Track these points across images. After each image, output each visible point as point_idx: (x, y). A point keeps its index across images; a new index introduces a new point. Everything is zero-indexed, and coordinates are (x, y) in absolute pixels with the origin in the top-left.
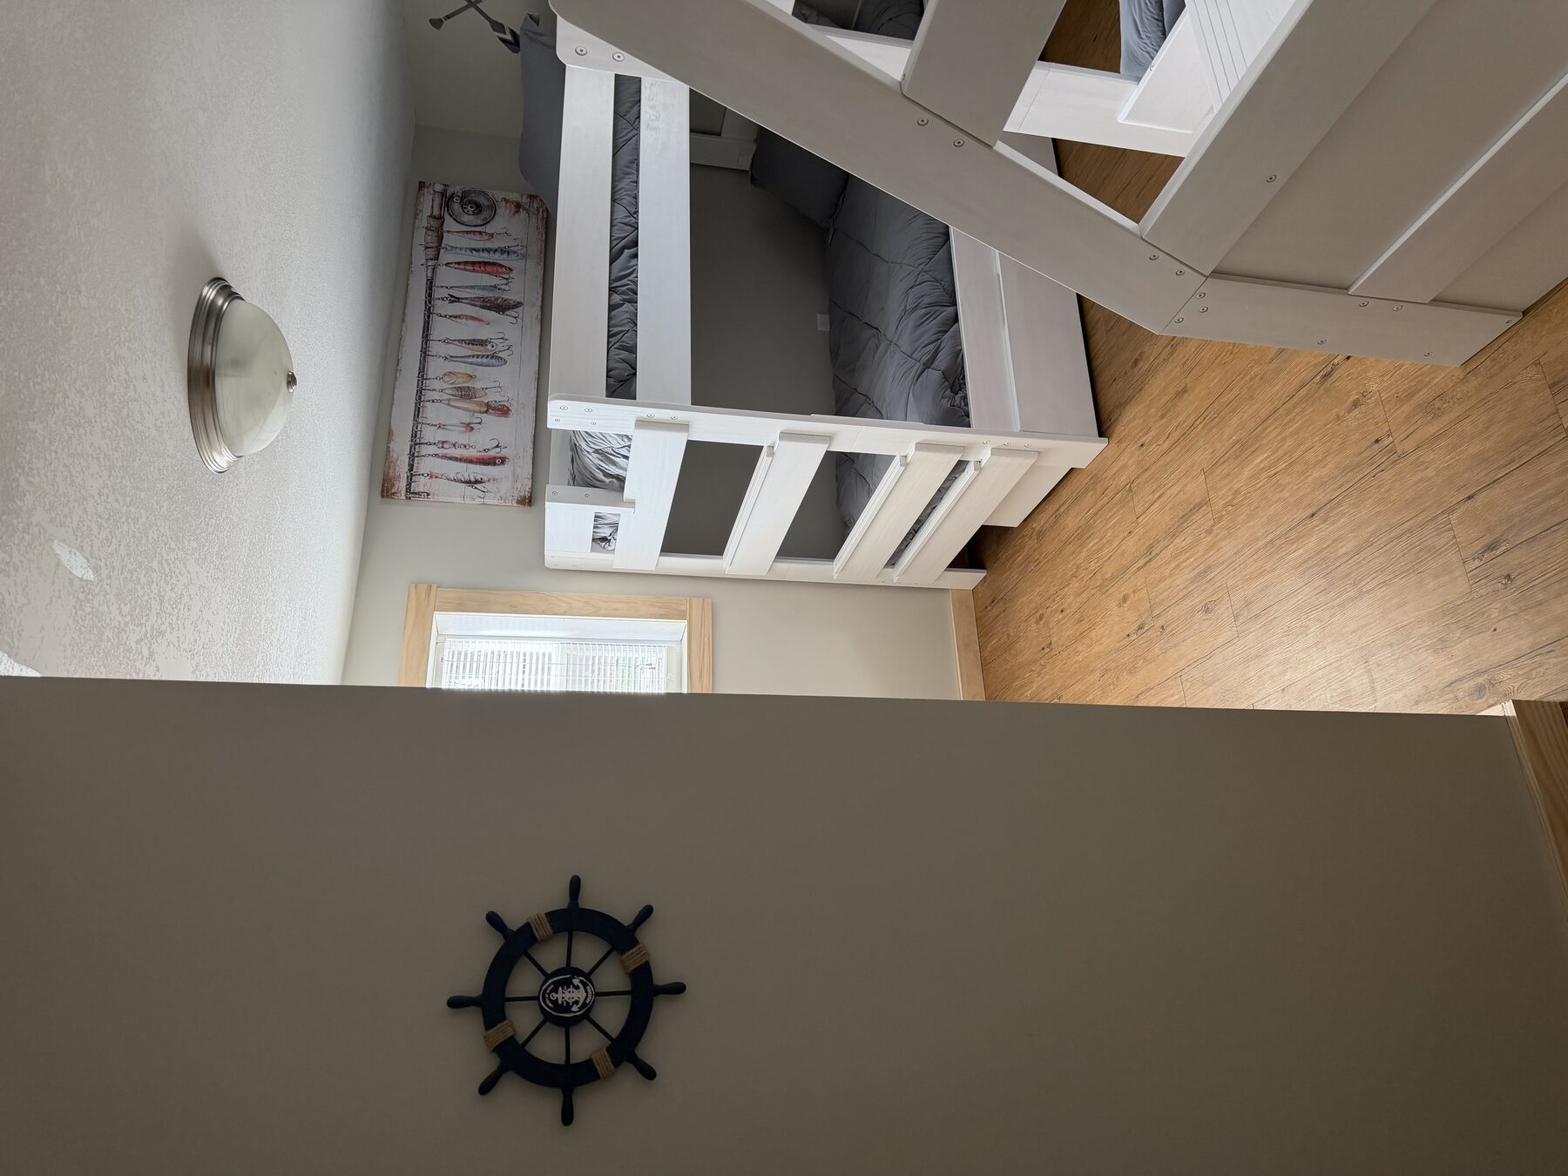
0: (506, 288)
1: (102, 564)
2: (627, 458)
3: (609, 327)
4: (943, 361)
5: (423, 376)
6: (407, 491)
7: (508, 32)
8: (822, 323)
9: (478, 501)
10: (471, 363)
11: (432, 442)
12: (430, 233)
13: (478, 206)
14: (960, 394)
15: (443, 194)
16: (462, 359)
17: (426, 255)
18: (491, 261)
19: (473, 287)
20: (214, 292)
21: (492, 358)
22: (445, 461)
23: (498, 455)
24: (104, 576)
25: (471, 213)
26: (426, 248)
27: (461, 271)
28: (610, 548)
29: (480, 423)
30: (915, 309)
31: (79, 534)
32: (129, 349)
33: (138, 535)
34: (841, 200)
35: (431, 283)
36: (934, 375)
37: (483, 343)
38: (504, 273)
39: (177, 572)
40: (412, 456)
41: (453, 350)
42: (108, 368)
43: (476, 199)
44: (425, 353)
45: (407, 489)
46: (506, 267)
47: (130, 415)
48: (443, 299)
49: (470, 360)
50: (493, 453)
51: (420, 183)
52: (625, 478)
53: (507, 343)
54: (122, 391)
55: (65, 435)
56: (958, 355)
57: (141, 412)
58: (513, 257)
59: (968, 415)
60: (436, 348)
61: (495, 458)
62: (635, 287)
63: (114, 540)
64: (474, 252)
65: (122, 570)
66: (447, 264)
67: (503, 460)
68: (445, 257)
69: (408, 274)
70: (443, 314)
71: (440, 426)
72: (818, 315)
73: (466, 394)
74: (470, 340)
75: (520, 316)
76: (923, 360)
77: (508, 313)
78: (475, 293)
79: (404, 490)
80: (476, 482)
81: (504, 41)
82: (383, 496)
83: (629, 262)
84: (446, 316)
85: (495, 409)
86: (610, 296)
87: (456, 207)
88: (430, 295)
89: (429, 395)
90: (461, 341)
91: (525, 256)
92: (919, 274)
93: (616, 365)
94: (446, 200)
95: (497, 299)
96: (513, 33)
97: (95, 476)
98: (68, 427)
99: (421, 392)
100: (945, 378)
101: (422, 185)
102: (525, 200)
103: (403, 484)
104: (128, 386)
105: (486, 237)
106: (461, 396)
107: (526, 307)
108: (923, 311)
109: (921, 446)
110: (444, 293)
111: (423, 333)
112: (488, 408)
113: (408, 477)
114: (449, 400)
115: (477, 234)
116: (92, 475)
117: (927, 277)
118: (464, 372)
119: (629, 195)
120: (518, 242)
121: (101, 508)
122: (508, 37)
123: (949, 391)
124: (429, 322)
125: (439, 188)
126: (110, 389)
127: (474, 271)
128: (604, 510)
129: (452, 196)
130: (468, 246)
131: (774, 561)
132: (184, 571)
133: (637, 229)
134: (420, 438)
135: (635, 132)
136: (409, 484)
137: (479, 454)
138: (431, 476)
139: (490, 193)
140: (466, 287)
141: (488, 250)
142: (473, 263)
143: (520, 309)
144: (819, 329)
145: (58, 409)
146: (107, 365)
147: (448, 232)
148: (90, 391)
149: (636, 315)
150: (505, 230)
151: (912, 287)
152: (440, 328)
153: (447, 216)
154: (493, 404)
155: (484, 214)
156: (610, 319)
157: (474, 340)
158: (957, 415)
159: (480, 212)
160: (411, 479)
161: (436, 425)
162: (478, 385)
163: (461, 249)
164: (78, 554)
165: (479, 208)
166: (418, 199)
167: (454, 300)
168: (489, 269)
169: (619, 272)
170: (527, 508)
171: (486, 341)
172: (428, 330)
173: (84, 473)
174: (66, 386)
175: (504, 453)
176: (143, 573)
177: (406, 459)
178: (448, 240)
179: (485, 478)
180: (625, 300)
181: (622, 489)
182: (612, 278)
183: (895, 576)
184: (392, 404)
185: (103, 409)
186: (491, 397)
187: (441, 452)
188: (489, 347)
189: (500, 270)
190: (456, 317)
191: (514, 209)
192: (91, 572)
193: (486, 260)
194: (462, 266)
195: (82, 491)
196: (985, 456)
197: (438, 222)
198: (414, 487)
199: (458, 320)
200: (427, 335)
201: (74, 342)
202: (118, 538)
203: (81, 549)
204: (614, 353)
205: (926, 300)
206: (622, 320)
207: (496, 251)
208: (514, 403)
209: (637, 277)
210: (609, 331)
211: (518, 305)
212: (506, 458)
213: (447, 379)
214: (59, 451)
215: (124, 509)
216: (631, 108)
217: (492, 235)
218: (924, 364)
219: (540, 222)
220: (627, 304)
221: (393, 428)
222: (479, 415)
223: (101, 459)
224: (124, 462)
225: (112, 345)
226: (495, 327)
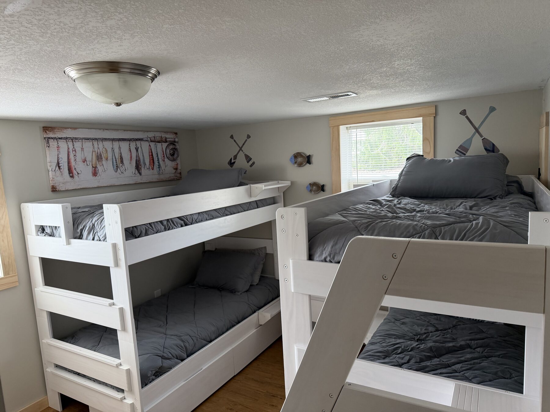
0: (146, 169)
1: (16, 18)
2: (93, 239)
3: (153, 222)
4: (167, 363)
5: (103, 140)
6: (48, 138)
7: (234, 161)
8: (157, 293)
9: (50, 169)
10: (113, 159)
11: (75, 146)
12: (160, 138)
13: (173, 154)
14: (154, 377)
15: (175, 141)
16: (113, 155)
17: (152, 137)
18: (155, 162)
19: (143, 156)
20: (154, 73)
21: (117, 166)
22: (67, 153)
23: (74, 174)
24: (6, 18)
25: (170, 152)
26: (154, 137)
27: (148, 151)
28: (39, 234)
29: (87, 165)
30: (183, 341)
31: (37, 10)
32: (137, 41)
33: (32, 36)
34: (206, 287)
35: (142, 140)
36: (159, 362)
37: (122, 162)
38: (151, 166)
39: (7, 51)
40: (66, 138)
41: (117, 151)
42: (130, 32)
43: (175, 154)
44: (113, 140)
45: (49, 137)
46: (154, 167)
47: (103, 39)
48: (136, 145)
49: (114, 158)
50: (74, 172)
51: (177, 133)
52: (81, 239)
53: (124, 172)
54: (117, 37)
55: (99, 10)
56: (170, 368)
57: (103, 43)
58: (158, 169)
59: (146, 385)
60: (116, 144)
61: (72, 173)
62: (171, 229)
63: (31, 25)
64: (156, 155)
65: (10, 27)
66: (150, 145)
67: (72, 177)
68: (152, 144)
69: (143, 131)
70: (130, 145)
71: (82, 149)
72: (160, 290)
73: (99, 158)
74: (122, 157)
75: (136, 175)
76: (165, 355)
77: (136, 170)
78: (141, 157)
79: (49, 136)
80: (59, 167)
81: (231, 159)
82: (43, 127)
83: (179, 224)
84: (130, 147)
85: (95, 170)
86: (166, 220)
87: (171, 147)
88: (137, 140)
89: (95, 143)
90: (121, 153)
91: (159, 174)
92: (195, 337)
93: (139, 230)
94: (173, 143)
95: (141, 165)
96: (234, 163)
97: (72, 21)
98: (103, 12)
99: (96, 140)
100: (160, 368)
101: (176, 134)
102: (179, 171)
103: (51, 135)
104: (118, 39)
105: (163, 159)
106: (98, 156)
107: (140, 177)
108: (183, 345)
109: (128, 372)
110: (139, 145)
111: (121, 139)
112: (95, 168)
113: (56, 137)
114: (95, 151)
115: (163, 155)
116: (72, 20)
117: (195, 341)
118: (108, 156)
119: (202, 218)
120: (164, 171)
121: (51, 21)
122: (233, 161)
123: (154, 372)
124: (126, 140)
125: (176, 140)
126: (119, 32)
127: (150, 156)
128: (62, 231)
129: (174, 145)
130: (158, 152)
131: (47, 311)
132: (7, 54)
133: (191, 224)
134: (75, 141)
135: (222, 215)
136: (52, 138)
137: (73, 166)
138: (58, 147)
139: (179, 158)
140: (143, 153)
141: (158, 160)
142: (152, 155)
143: (139, 175)
144: (155, 292)
145: (114, 9)
146: (132, 32)
147: (162, 145)
148: (120, 24)
149: (160, 232)
150: (167, 165)
151: (190, 336)
152: (125, 146)
153: (167, 144)
154: (97, 169)
155: (170, 157)
156: (157, 222)
157: (122, 159)
158: (145, 381)
159: (171, 155)
160: (55, 139)
161: (82, 147)
162: (104, 162)
163: (157, 150)
164: (23, 8)
165: (173, 155)
166: (171, 132)
167: (137, 149)
168: (152, 161)
169: (175, 221)
170: (50, 190)
171: (123, 163)
172: (122, 140)
173: (75, 16)
174: (125, 14)
175: (76, 177)
176: (7, 37)
177: (64, 136)
178: (159, 145)
179: (62, 170)
180: (165, 226)
181: (75, 238)
182: (172, 219)
183: (50, 370)
184: (88, 129)
185: (109, 28)
186: (100, 168)
187: (71, 150)
188: (121, 165)
189: (152, 165)
190: (130, 150)
191: (175, 167)
192: (10, 13)
193: (154, 160)
194: (150, 151)
195: (64, 15)
196: (129, 401)
197: (165, 141)
198: (51, 141)
199: (129, 151)
200: (121, 140)
201: (147, 20)
202: (31, 28)
203: (27, 10)
204: (143, 227)
205: (187, 345)
206: (157, 227)
207: (159, 163)
208: (99, 177)
209: (175, 229)
210: (152, 223)
211: (140, 174)
212: (73, 178)
213: (104, 149)
214: (90, 7)
215: (49, 32)
216: (229, 212)
217: (164, 161)
218: (163, 356)
219: (172, 178)
220: (163, 227)
221: (78, 130)
222: (91, 164)
223: (81, 25)
224: (77, 34)
225: (141, 35)
226: (129, 167)
